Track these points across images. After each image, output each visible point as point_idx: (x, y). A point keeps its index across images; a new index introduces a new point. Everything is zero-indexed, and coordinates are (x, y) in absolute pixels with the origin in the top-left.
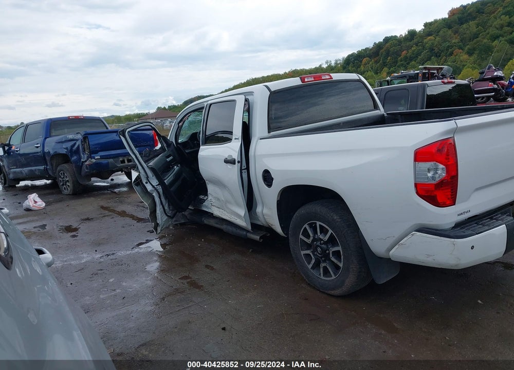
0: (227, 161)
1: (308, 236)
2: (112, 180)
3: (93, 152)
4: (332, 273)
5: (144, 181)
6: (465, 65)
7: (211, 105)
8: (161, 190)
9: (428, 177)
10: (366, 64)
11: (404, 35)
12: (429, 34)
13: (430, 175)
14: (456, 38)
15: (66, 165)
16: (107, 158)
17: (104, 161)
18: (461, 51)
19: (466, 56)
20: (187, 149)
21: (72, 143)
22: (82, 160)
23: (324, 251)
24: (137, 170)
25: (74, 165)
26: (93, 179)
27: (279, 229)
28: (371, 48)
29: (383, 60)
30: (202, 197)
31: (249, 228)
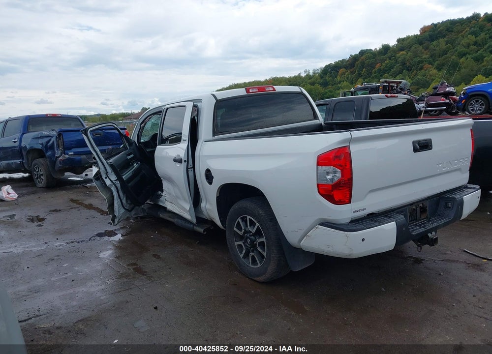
0: (176, 160)
1: (240, 229)
2: (86, 175)
3: (67, 148)
4: (258, 261)
5: (104, 176)
6: (435, 79)
7: (167, 109)
8: (119, 185)
9: (327, 179)
10: (342, 75)
11: (378, 49)
12: (402, 49)
13: (329, 177)
14: (427, 54)
15: (41, 160)
16: (80, 155)
17: (78, 157)
18: (430, 66)
19: (435, 71)
20: (148, 148)
21: (48, 139)
22: (56, 156)
23: (252, 242)
24: (98, 166)
25: (48, 160)
26: (67, 174)
27: (219, 223)
28: (347, 59)
29: (358, 71)
30: (159, 193)
31: (194, 221)
